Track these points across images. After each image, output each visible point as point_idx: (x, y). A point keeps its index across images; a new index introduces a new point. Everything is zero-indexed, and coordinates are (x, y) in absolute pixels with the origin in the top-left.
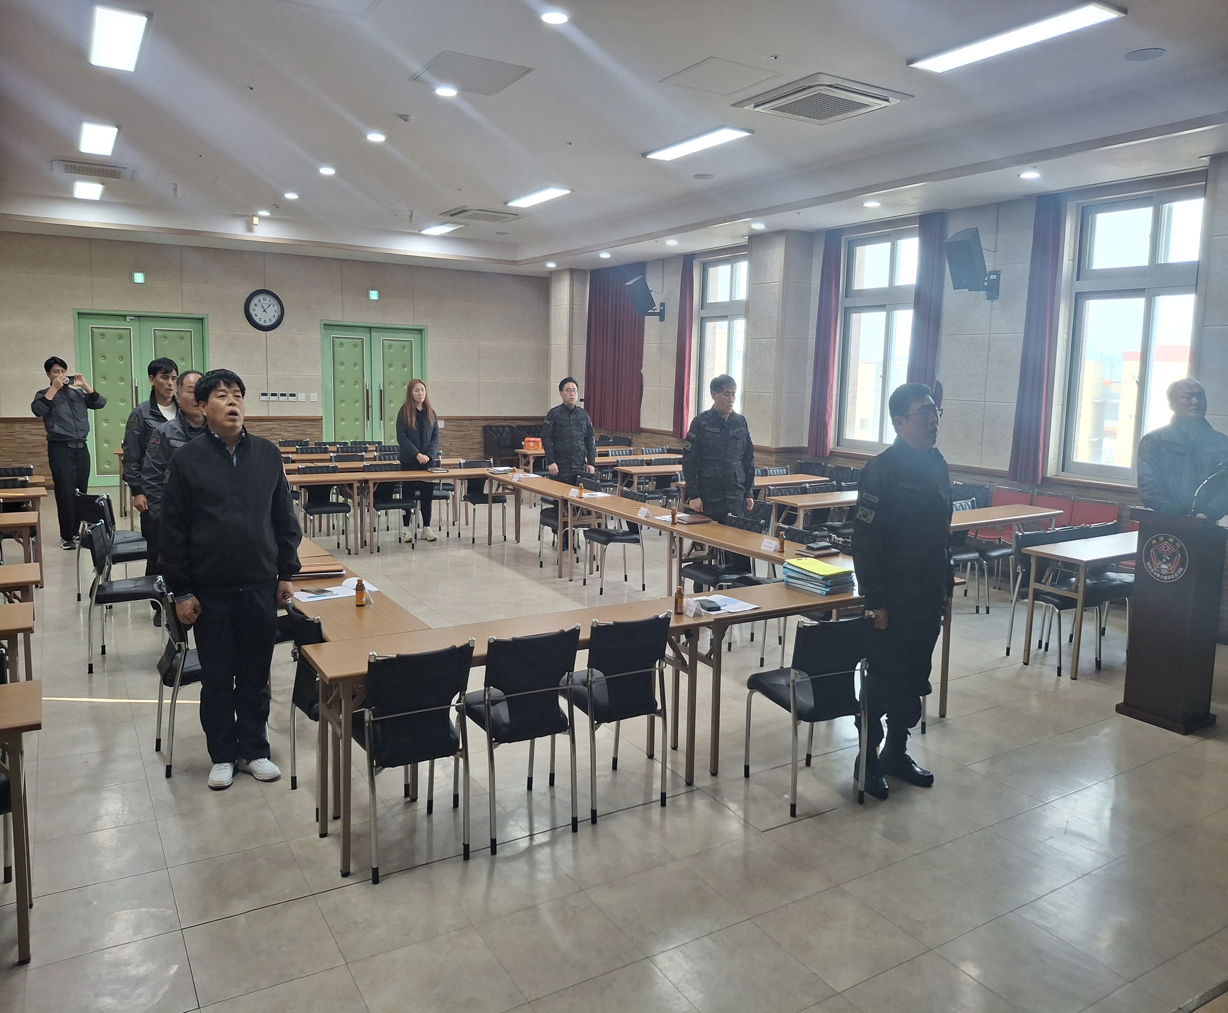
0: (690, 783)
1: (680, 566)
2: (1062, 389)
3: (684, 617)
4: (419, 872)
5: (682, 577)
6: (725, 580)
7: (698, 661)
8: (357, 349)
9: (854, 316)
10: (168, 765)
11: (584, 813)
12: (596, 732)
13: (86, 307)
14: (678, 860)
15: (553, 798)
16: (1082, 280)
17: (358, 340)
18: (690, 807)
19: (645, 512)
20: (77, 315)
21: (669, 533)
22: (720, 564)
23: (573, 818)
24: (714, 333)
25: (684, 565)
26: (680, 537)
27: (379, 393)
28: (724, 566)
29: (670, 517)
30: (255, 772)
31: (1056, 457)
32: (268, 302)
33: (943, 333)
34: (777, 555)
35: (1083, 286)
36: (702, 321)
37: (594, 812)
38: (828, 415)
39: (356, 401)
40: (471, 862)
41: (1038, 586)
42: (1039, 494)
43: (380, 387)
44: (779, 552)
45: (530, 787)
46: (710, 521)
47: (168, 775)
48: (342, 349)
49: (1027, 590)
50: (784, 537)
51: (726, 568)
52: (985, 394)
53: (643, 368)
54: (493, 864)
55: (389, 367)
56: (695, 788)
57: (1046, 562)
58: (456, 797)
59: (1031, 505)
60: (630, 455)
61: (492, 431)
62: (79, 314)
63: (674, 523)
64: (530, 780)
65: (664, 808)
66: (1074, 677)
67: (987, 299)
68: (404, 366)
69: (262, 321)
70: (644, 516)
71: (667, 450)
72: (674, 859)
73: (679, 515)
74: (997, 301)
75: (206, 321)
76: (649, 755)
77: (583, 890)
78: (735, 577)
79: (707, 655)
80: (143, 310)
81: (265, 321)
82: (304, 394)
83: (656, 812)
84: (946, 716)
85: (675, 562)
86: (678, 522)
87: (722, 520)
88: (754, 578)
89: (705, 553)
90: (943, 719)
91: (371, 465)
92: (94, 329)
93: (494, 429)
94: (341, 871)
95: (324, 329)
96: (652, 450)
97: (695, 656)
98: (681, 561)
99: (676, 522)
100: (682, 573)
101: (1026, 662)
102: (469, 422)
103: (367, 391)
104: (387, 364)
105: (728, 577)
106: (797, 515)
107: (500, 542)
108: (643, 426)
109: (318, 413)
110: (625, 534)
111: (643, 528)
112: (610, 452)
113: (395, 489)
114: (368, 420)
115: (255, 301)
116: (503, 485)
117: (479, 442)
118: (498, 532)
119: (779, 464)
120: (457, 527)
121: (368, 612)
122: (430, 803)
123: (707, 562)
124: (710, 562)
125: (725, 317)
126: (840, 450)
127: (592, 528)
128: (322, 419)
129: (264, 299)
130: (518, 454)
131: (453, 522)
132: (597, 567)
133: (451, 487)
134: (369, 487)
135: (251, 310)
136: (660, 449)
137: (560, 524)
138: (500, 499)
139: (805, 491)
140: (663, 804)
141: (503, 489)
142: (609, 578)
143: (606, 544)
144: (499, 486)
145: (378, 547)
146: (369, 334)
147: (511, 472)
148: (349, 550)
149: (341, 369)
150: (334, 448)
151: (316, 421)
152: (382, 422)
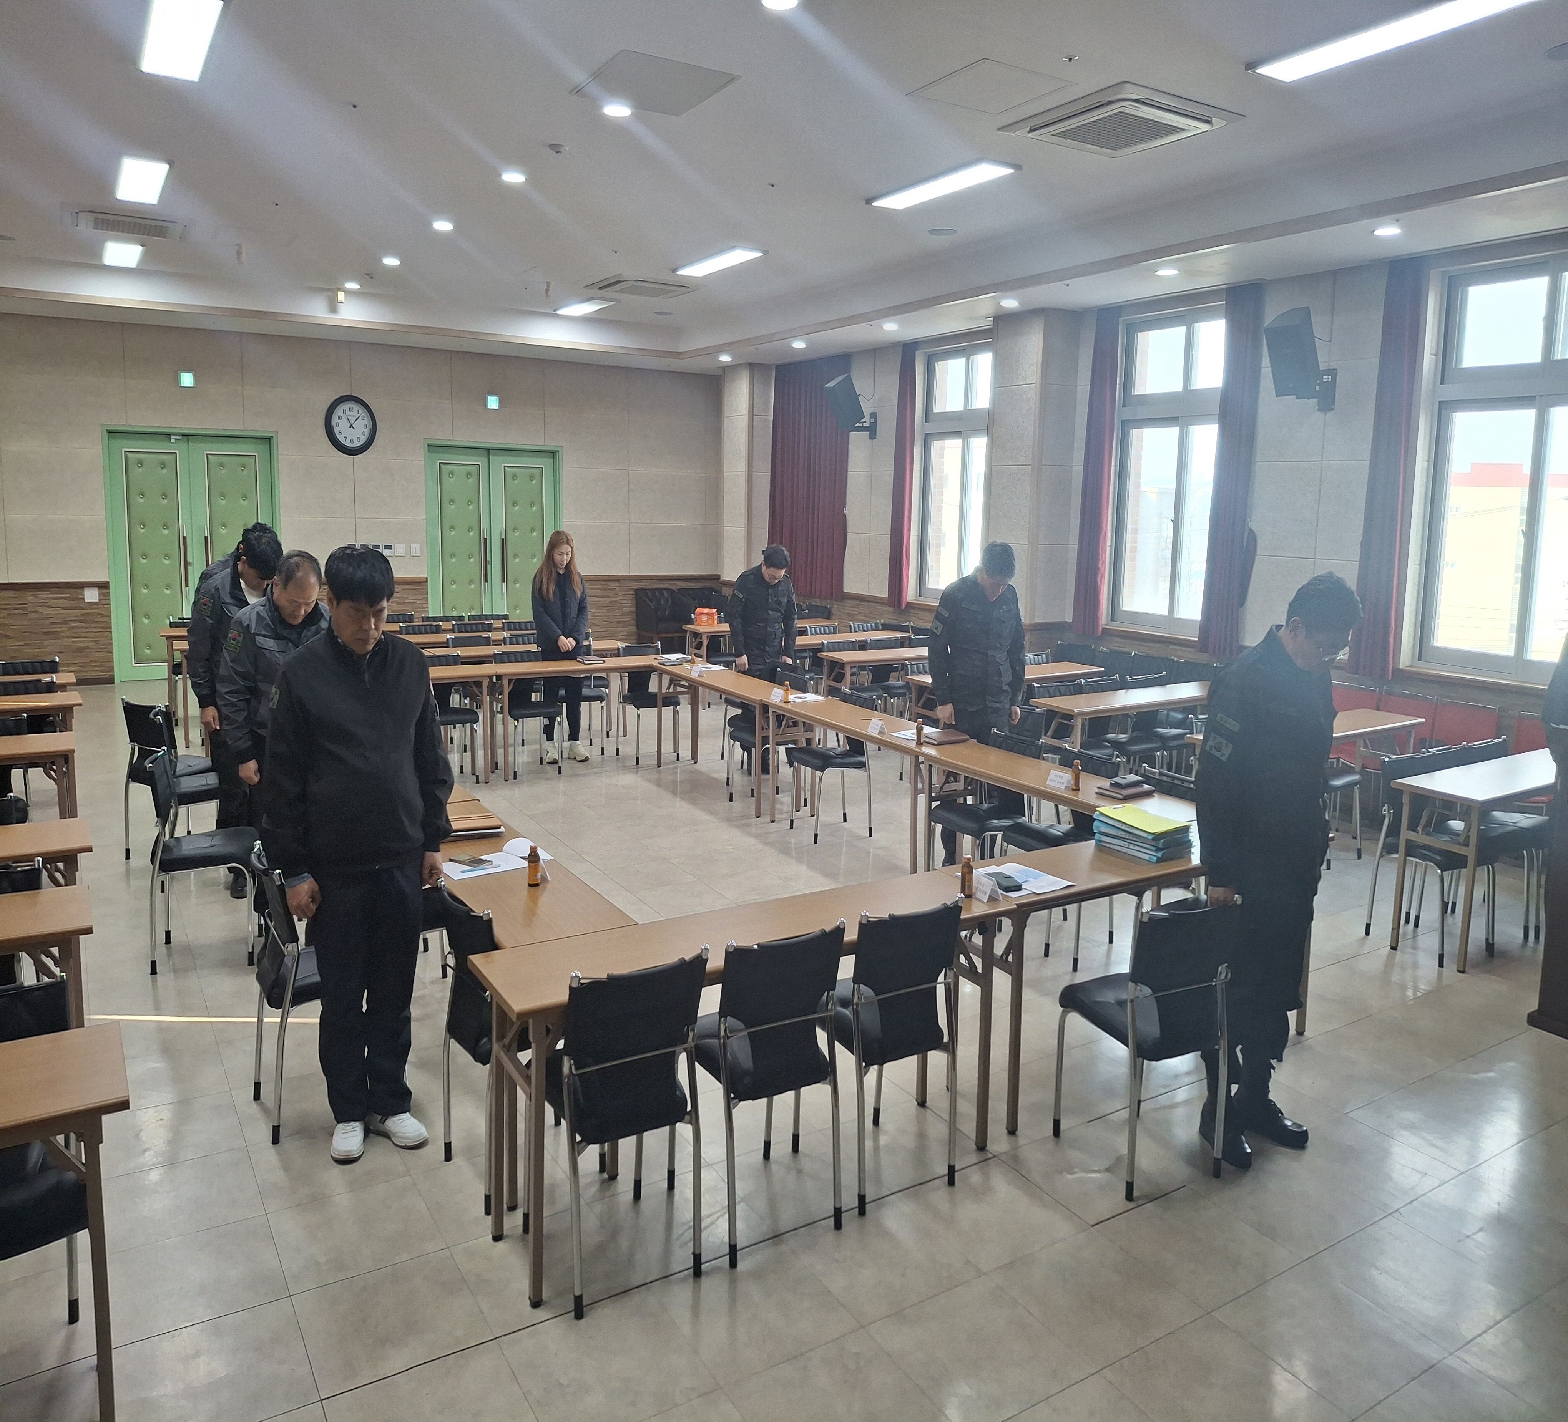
0: (981, 1147)
1: (930, 806)
2: (1419, 542)
3: (974, 900)
4: (636, 1298)
5: (932, 822)
6: (993, 827)
7: (995, 968)
8: (471, 480)
9: (1135, 433)
10: (276, 1125)
11: (848, 1198)
12: (865, 1079)
13: (119, 423)
14: (985, 1274)
15: (799, 1172)
16: (1448, 383)
17: (473, 467)
18: (986, 1186)
19: (877, 726)
20: (106, 433)
21: (914, 757)
22: (981, 802)
23: (835, 1209)
24: (942, 456)
25: (934, 804)
26: (930, 765)
27: (499, 544)
28: (985, 806)
29: (912, 734)
30: (394, 1134)
31: (1411, 639)
32: (355, 413)
33: (1258, 459)
34: (1069, 795)
35: (1449, 392)
36: (928, 438)
37: (861, 1198)
38: (1100, 576)
39: (470, 556)
40: (704, 1280)
41: (1412, 836)
42: (1389, 693)
43: (501, 535)
44: (1073, 790)
45: (767, 1154)
46: (968, 740)
47: (276, 1140)
48: (452, 480)
49: (1395, 841)
50: (1080, 768)
51: (989, 809)
52: (1315, 548)
53: (847, 506)
54: (733, 1282)
55: (514, 505)
56: (990, 1156)
57: (1423, 798)
58: (671, 1174)
59: (1378, 710)
60: (834, 633)
61: (647, 596)
62: (109, 432)
63: (919, 743)
64: (767, 1145)
65: (954, 1187)
66: (1461, 969)
67: (1318, 410)
68: (532, 504)
69: (348, 440)
70: (877, 732)
71: (882, 625)
72: (980, 1273)
73: (926, 730)
74: (1333, 412)
75: (274, 440)
76: (920, 1102)
77: (863, 1327)
78: (1005, 823)
79: (1003, 956)
80: (189, 426)
81: (352, 441)
82: (403, 546)
83: (941, 1194)
84: (1305, 1033)
85: (922, 800)
86: (925, 742)
87: (984, 738)
88: (1030, 824)
89: (960, 786)
90: (1301, 1037)
91: (504, 652)
92: (128, 454)
93: (649, 593)
94: (529, 1298)
95: (429, 450)
96: (863, 626)
97: (990, 961)
98: (931, 799)
99: (922, 741)
100: (932, 816)
101: (1394, 945)
102: (616, 584)
103: (485, 540)
104: (511, 502)
105: (996, 823)
106: (1073, 726)
107: (672, 763)
108: (846, 590)
109: (423, 574)
110: (845, 754)
111: (870, 747)
112: (809, 629)
113: (535, 687)
114: (487, 581)
115: (339, 411)
116: (675, 680)
117: (630, 613)
118: (667, 747)
119: (1039, 647)
120: (612, 739)
121: (546, 898)
122: (638, 1184)
123: (962, 800)
124: (965, 799)
125: (957, 434)
126: (1115, 626)
127: (800, 746)
128: (427, 582)
129: (351, 410)
130: (686, 631)
131: (608, 733)
132: (805, 800)
133: (605, 682)
134: (502, 685)
135: (333, 423)
136: (873, 624)
137: (758, 740)
138: (671, 701)
139: (1079, 690)
140: (951, 1182)
141: (675, 685)
142: (823, 817)
143: (822, 771)
144: (671, 681)
145: (515, 772)
146: (486, 460)
147: (687, 662)
148: (477, 777)
149: (450, 509)
150: (448, 626)
151: (419, 584)
152: (504, 585)
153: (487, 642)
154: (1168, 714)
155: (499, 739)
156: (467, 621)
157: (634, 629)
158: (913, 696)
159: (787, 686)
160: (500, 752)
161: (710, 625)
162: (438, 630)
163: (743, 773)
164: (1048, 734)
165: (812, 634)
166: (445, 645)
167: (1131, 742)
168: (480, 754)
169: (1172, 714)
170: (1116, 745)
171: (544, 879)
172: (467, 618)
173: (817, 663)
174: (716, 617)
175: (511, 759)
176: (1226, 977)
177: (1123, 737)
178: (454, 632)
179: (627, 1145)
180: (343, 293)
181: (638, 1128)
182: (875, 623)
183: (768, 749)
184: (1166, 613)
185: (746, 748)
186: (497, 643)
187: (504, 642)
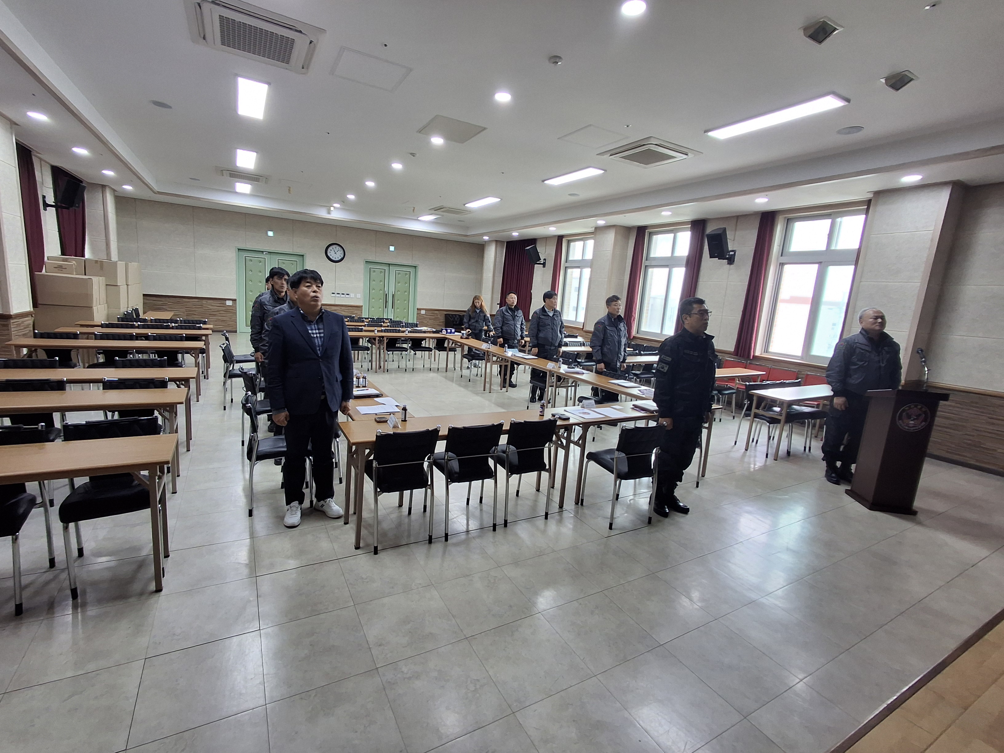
0: (561, 507)
4: (403, 549)
8: (382, 274)
9: (650, 270)
12: (509, 479)
13: (243, 246)
15: (481, 509)
16: (784, 256)
17: (382, 270)
18: (561, 520)
20: (237, 249)
23: (494, 523)
27: (392, 296)
35: (784, 259)
36: (566, 269)
37: (506, 521)
39: (380, 299)
40: (433, 544)
41: (757, 411)
43: (393, 293)
45: (468, 503)
48: (374, 274)
49: (749, 413)
53: (532, 290)
57: (762, 398)
58: (425, 506)
59: (745, 368)
61: (450, 316)
66: (776, 459)
67: (728, 264)
68: (406, 284)
74: (733, 265)
75: (305, 257)
76: (537, 489)
77: (499, 567)
80: (272, 249)
81: (335, 258)
82: (354, 294)
83: (541, 522)
91: (385, 329)
92: (246, 257)
94: (355, 546)
95: (366, 263)
102: (438, 312)
103: (386, 294)
104: (397, 282)
109: (361, 304)
115: (331, 248)
122: (410, 509)
125: (578, 267)
126: (639, 336)
129: (336, 248)
135: (328, 252)
140: (546, 518)
144: (453, 343)
146: (389, 267)
149: (373, 283)
150: (367, 321)
151: (360, 307)
152: (393, 310)
179: (407, 493)
180: (333, 208)
181: (411, 488)
184: (659, 332)
187: (388, 326)
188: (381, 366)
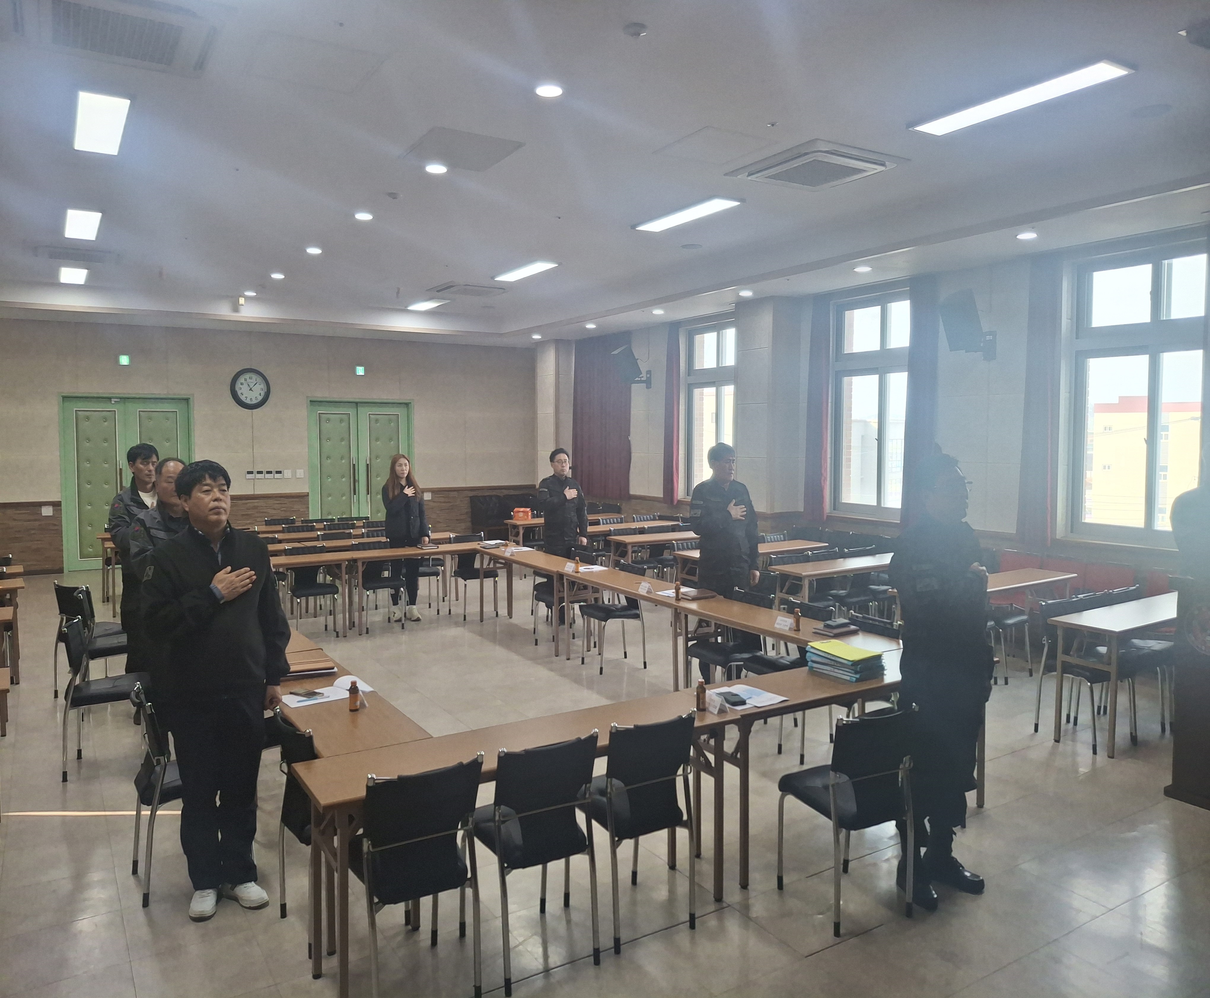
0: (719, 899)
1: (687, 644)
2: (1066, 452)
3: (705, 713)
5: (689, 657)
6: (736, 659)
7: (725, 763)
8: (343, 425)
9: (846, 380)
10: (146, 891)
11: (606, 942)
13: (72, 391)
14: (715, 996)
15: (569, 921)
16: (1081, 339)
17: (345, 416)
18: (722, 929)
19: (647, 587)
20: (61, 398)
21: (674, 610)
22: (728, 641)
23: (594, 948)
24: (702, 400)
25: (690, 643)
26: (685, 614)
27: (365, 468)
28: (731, 644)
29: (673, 592)
30: (241, 898)
31: (1065, 518)
32: (253, 380)
33: (940, 395)
34: (792, 634)
35: (1083, 344)
36: (690, 387)
37: (617, 941)
38: (823, 478)
39: (343, 477)
41: (1066, 658)
42: (1049, 557)
43: (366, 461)
44: (794, 630)
45: (543, 910)
46: (716, 596)
47: (146, 904)
48: (329, 425)
50: (799, 613)
51: (734, 645)
52: (986, 456)
53: (631, 435)
55: (376, 440)
56: (725, 905)
58: (462, 926)
59: (1043, 569)
60: (621, 523)
61: (480, 501)
62: (64, 397)
63: (678, 599)
64: (543, 901)
65: (694, 930)
66: (1111, 756)
67: (984, 360)
68: (391, 440)
69: (248, 399)
70: (646, 591)
71: (659, 516)
72: (711, 995)
73: (684, 590)
74: (994, 361)
75: (191, 401)
76: (671, 866)
78: (746, 656)
79: (732, 753)
81: (251, 400)
82: (290, 472)
83: (683, 936)
84: (984, 806)
85: (681, 641)
86: (682, 598)
87: (729, 595)
88: (765, 656)
89: (712, 629)
90: (980, 810)
91: (359, 543)
92: (78, 412)
93: (482, 499)
95: (311, 405)
96: (643, 518)
97: (721, 756)
98: (687, 640)
99: (680, 597)
100: (689, 652)
101: (1057, 739)
102: (458, 493)
103: (354, 465)
104: (374, 438)
105: (738, 656)
106: (801, 586)
107: (492, 618)
108: (632, 492)
109: (305, 489)
110: (624, 608)
111: (643, 604)
112: (601, 521)
113: (384, 567)
114: (355, 494)
115: (241, 379)
116: (495, 558)
117: (467, 513)
118: (489, 608)
119: (775, 529)
120: (447, 603)
121: (362, 718)
122: (434, 933)
123: (713, 640)
124: (717, 639)
125: (712, 384)
126: (836, 514)
127: (589, 603)
128: (308, 495)
129: (250, 378)
130: (507, 524)
131: (443, 598)
132: (595, 643)
133: (441, 562)
134: (357, 567)
135: (237, 389)
136: (652, 516)
137: (556, 600)
138: (491, 574)
139: (807, 559)
140: (692, 926)
141: (495, 563)
142: (606, 655)
143: (606, 621)
144: (490, 560)
145: (367, 629)
146: (356, 410)
147: (503, 545)
148: (337, 633)
149: (327, 445)
150: (321, 526)
151: (303, 498)
152: (369, 496)
153: (350, 536)
154: (878, 575)
155: (356, 606)
156: (336, 522)
157: (469, 524)
158: (679, 566)
159: (577, 560)
160: (356, 614)
161: (526, 520)
162: (313, 529)
163: (548, 625)
164: (783, 591)
165: (603, 524)
166: (317, 539)
167: (848, 596)
168: (340, 617)
169: (882, 575)
170: (837, 598)
171: (363, 705)
172: (336, 520)
173: (607, 543)
174: (530, 514)
175: (364, 619)
176: (910, 765)
177: (842, 592)
178: (325, 530)
179: (426, 902)
180: (243, 299)
181: (435, 889)
182: (653, 515)
183: (564, 606)
184: (875, 504)
185: (549, 606)
186: (356, 537)
187: (362, 536)
188: (354, 622)
